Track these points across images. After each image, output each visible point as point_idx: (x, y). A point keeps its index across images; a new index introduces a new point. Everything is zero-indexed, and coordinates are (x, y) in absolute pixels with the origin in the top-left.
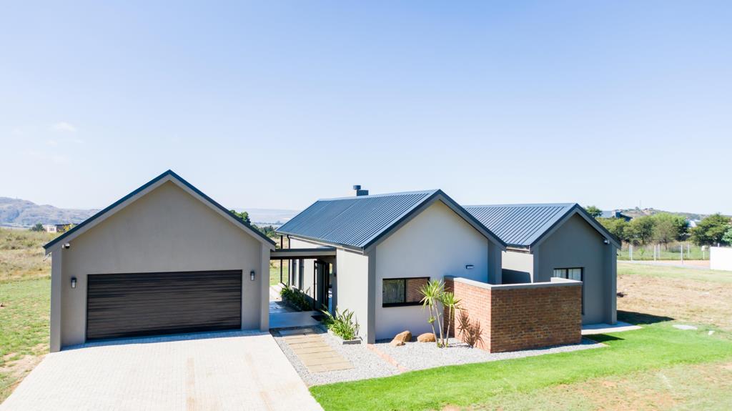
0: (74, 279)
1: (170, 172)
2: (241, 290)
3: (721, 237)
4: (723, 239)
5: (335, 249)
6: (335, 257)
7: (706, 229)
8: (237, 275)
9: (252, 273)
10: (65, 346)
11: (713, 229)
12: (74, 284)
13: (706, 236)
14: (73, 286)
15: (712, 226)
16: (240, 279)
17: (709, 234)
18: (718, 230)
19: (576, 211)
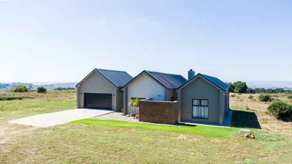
0: (81, 94)
1: (95, 69)
2: (112, 99)
8: (111, 95)
9: (114, 95)
19: (199, 76)
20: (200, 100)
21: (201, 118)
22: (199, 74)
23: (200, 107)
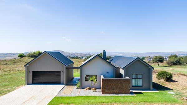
0: (30, 72)
1: (45, 51)
2: (60, 75)
8: (60, 72)
10: (28, 84)
16: (60, 73)
19: (138, 59)
20: (137, 75)
21: (137, 86)
22: (138, 58)
23: (136, 79)
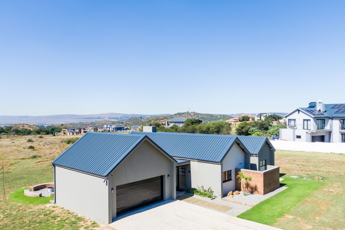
0: (112, 189)
1: (146, 136)
2: (163, 183)
3: (248, 131)
4: (248, 132)
5: (190, 161)
6: (189, 165)
7: (242, 128)
8: (162, 177)
9: (168, 176)
11: (244, 128)
12: (113, 191)
13: (242, 132)
14: (113, 192)
15: (244, 127)
17: (243, 130)
18: (246, 129)
19: (267, 140)
20: (263, 161)
